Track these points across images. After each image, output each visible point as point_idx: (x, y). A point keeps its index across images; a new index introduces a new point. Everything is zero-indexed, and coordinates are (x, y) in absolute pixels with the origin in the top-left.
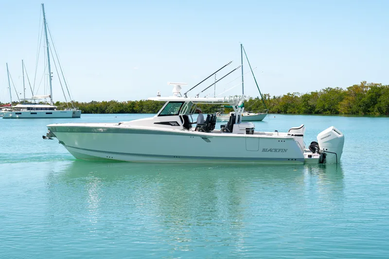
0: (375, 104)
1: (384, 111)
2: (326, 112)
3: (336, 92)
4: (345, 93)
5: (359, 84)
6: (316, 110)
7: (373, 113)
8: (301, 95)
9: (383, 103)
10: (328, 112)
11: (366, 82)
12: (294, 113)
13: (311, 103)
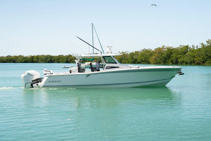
0: (169, 58)
1: (174, 62)
2: (143, 63)
3: (148, 51)
4: (153, 52)
5: (161, 47)
6: (138, 61)
7: (168, 63)
8: (129, 53)
9: (173, 58)
10: (144, 62)
11: (165, 46)
12: (126, 63)
13: (135, 57)
